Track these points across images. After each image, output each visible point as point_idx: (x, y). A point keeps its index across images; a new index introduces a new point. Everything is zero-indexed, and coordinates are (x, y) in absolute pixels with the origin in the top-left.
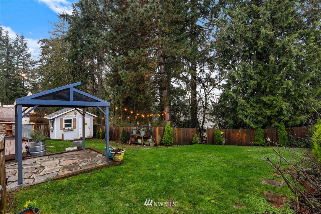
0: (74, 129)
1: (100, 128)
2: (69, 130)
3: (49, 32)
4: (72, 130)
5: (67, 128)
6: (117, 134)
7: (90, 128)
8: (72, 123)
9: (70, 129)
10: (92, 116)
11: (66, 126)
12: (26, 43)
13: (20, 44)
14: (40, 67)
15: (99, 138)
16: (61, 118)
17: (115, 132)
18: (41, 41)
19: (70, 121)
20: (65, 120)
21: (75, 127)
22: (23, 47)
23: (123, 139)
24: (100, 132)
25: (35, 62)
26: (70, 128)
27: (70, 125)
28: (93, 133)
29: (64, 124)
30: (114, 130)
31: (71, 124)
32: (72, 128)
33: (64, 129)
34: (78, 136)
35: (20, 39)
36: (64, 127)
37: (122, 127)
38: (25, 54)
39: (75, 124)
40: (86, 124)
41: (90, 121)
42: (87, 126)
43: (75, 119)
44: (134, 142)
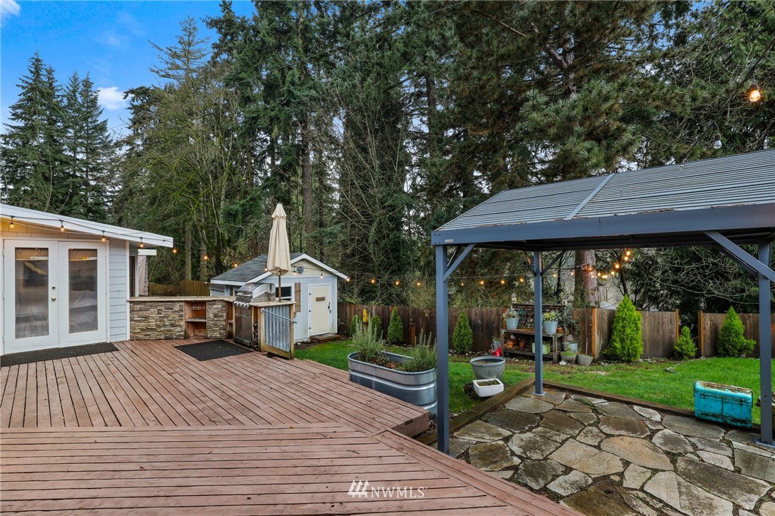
0: (297, 314)
1: (364, 311)
3: (153, 71)
7: (331, 309)
8: (293, 297)
10: (335, 276)
12: (96, 98)
13: (80, 99)
14: (129, 156)
18: (132, 92)
19: (288, 291)
20: (276, 288)
21: (298, 308)
22: (88, 107)
24: (364, 320)
25: (115, 144)
31: (290, 299)
34: (306, 331)
35: (81, 87)
38: (93, 125)
39: (300, 297)
40: (323, 299)
41: (330, 291)
42: (324, 304)
43: (298, 286)
44: (516, 352)
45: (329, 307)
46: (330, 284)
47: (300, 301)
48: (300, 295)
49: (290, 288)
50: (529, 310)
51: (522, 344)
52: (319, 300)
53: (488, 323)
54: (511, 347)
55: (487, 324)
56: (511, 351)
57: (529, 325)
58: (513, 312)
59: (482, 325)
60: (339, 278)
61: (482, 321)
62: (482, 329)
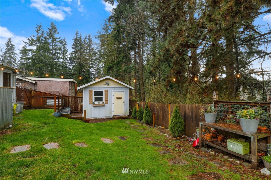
0: (106, 105)
1: (137, 105)
2: (99, 106)
4: (103, 106)
5: (97, 103)
6: (163, 116)
7: (125, 103)
8: (104, 96)
9: (101, 104)
10: (127, 87)
11: (96, 99)
12: (91, 40)
13: (87, 41)
15: (135, 118)
16: (90, 89)
17: (158, 112)
19: (101, 93)
20: (95, 92)
21: (107, 101)
22: (90, 43)
23: (177, 130)
24: (137, 109)
26: (101, 102)
27: (101, 99)
28: (129, 110)
29: (93, 96)
30: (157, 108)
31: (102, 97)
32: (103, 103)
33: (94, 103)
34: (111, 113)
36: (93, 100)
37: (170, 103)
38: (91, 48)
39: (108, 96)
40: (120, 98)
41: (125, 95)
42: (121, 101)
43: (106, 91)
44: (212, 145)
45: (124, 102)
46: (125, 91)
47: (107, 98)
48: (107, 96)
49: (102, 92)
50: (229, 106)
51: (220, 138)
52: (118, 98)
53: (196, 115)
54: (208, 138)
55: (196, 117)
56: (207, 143)
57: (228, 121)
58: (212, 107)
59: (192, 117)
60: (130, 89)
61: (192, 113)
62: (193, 120)
